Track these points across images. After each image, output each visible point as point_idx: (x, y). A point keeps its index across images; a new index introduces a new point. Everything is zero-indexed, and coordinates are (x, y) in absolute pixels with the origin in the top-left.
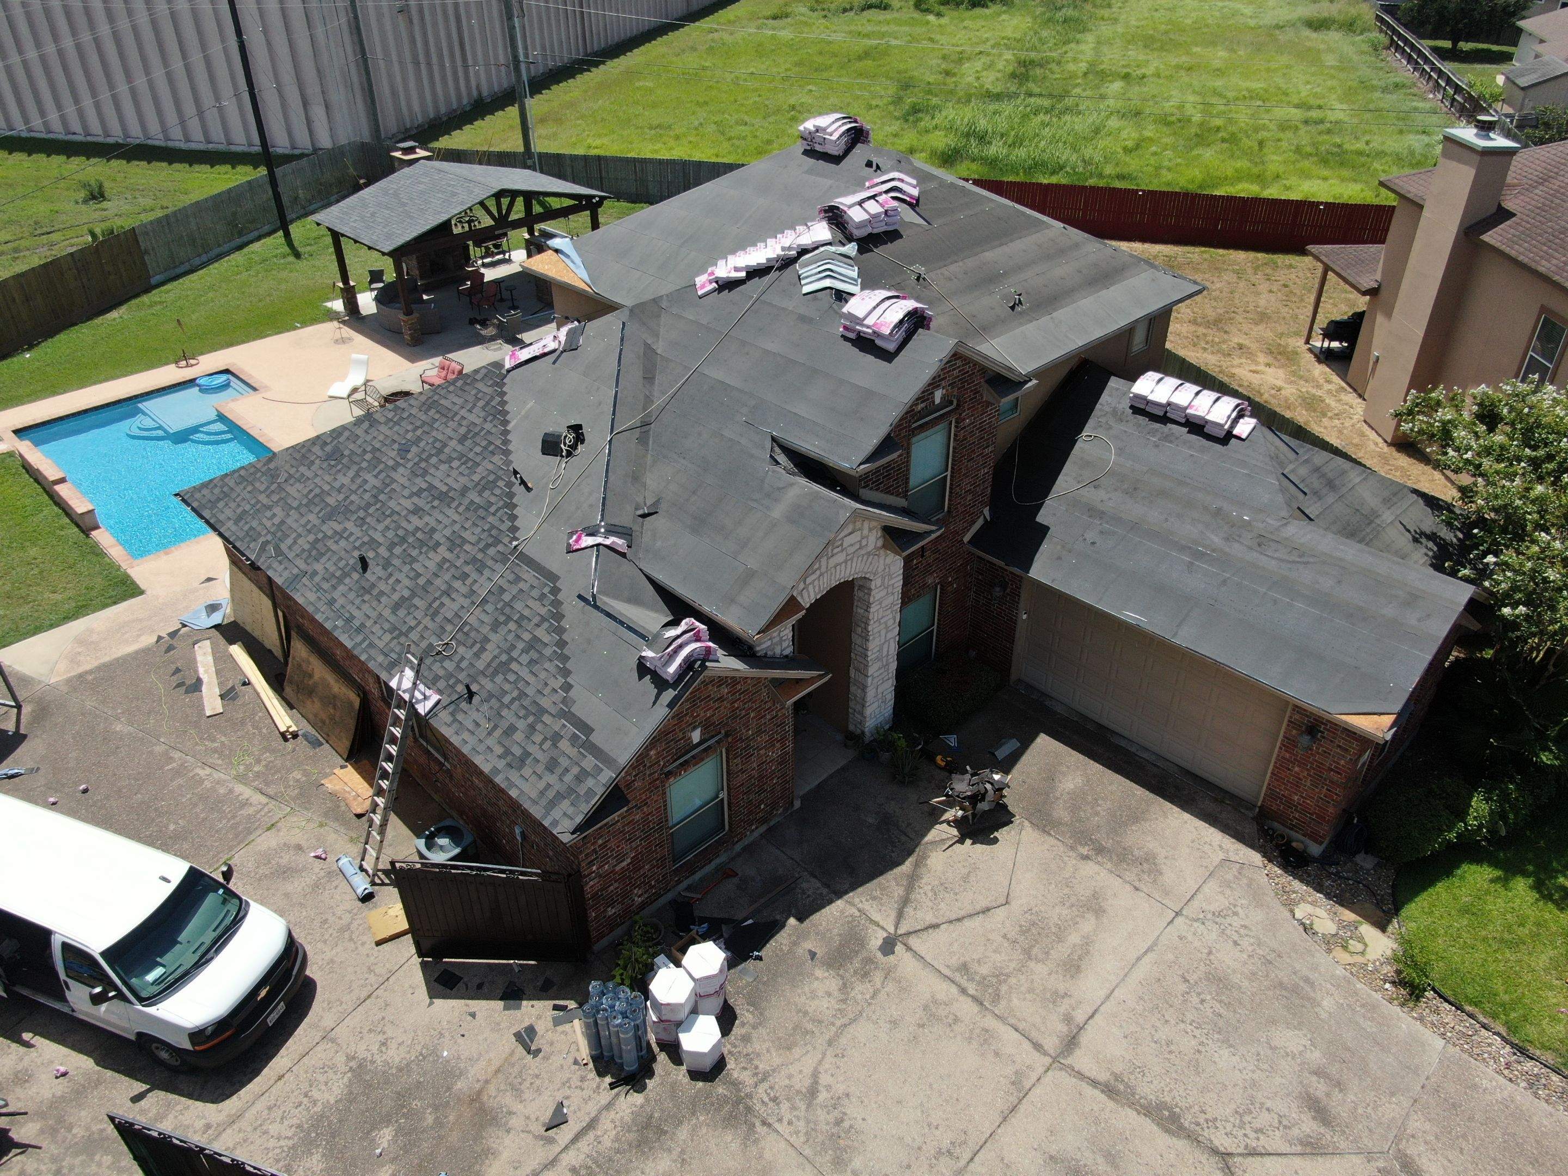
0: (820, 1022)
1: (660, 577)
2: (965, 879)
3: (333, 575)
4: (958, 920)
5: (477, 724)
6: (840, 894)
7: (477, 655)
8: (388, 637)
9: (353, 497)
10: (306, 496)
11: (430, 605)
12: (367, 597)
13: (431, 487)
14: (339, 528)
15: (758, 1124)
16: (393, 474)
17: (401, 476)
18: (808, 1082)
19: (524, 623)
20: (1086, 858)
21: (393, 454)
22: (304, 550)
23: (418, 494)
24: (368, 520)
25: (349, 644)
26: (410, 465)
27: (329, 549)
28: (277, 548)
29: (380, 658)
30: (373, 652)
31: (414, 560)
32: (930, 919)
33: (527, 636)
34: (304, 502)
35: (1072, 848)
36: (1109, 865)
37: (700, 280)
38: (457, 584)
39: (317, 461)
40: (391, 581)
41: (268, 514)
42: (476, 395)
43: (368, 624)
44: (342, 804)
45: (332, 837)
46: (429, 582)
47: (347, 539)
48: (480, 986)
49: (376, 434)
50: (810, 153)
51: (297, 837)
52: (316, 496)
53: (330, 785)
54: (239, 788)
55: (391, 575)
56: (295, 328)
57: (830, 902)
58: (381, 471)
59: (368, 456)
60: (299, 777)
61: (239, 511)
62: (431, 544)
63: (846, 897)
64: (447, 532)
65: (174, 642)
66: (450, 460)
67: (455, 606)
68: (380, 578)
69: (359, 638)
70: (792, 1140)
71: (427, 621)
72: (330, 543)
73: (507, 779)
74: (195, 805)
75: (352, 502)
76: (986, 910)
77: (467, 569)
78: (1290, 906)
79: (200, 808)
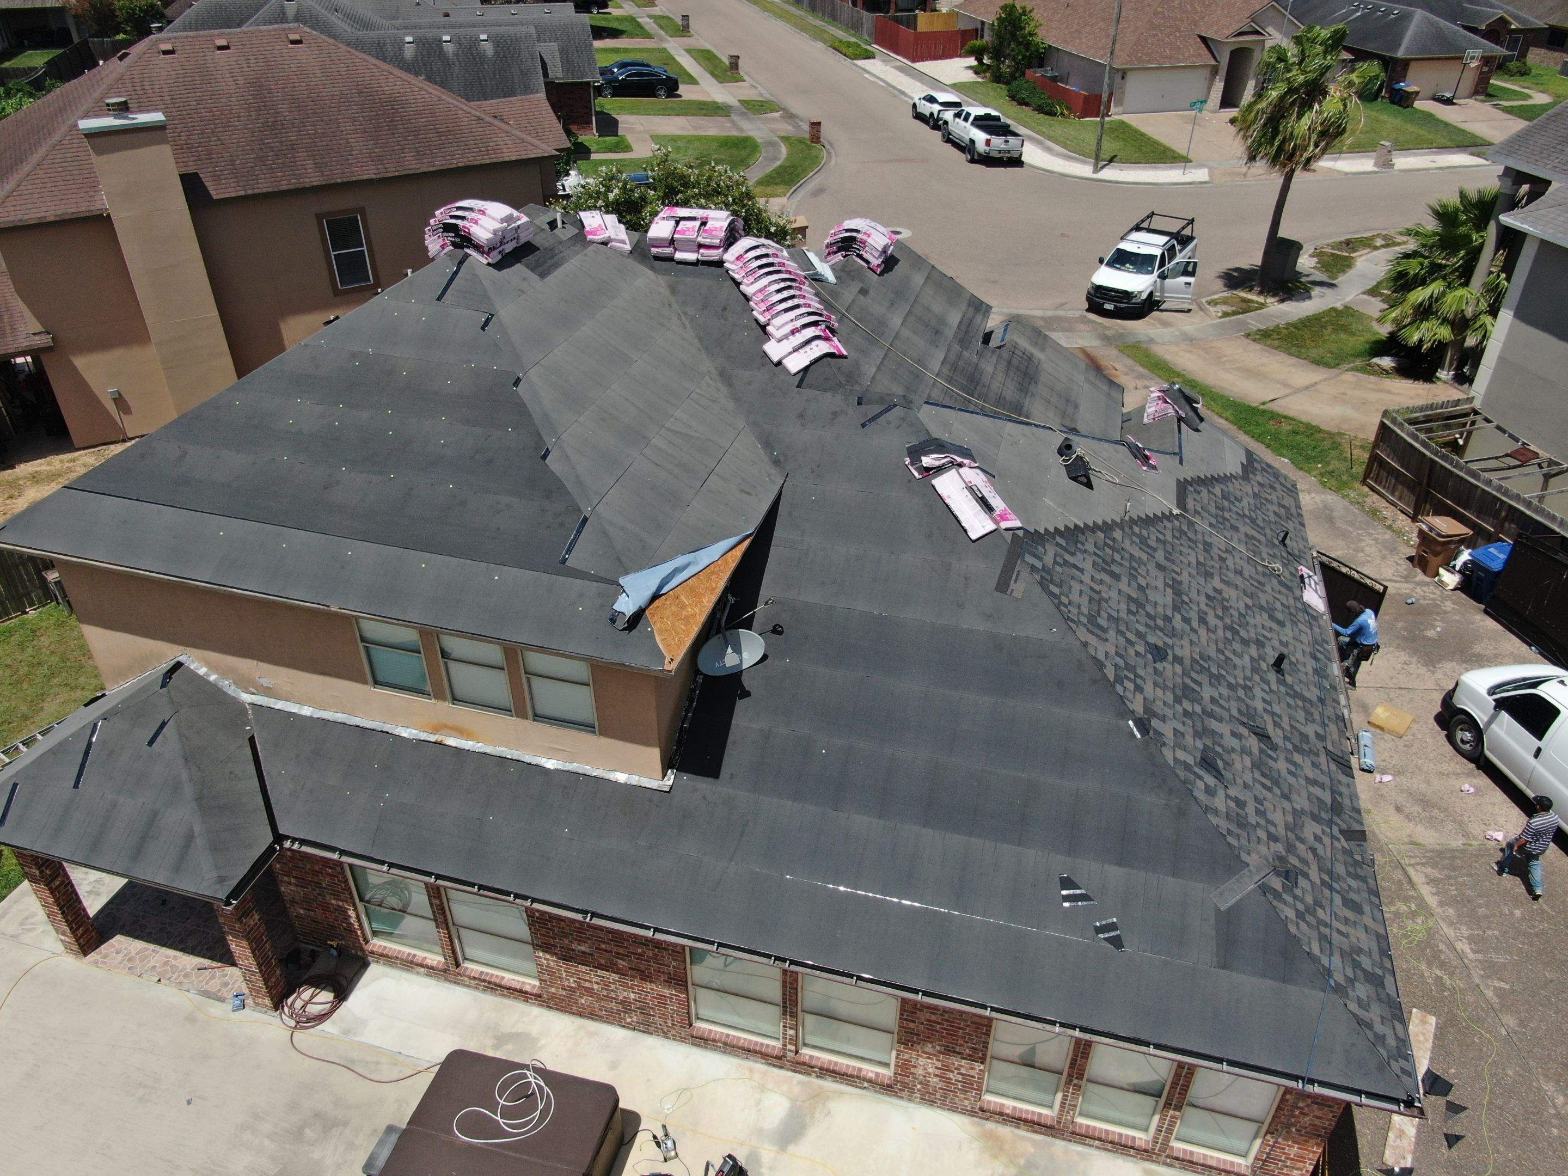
3: (1304, 709)
9: (1234, 712)
14: (1269, 719)
16: (1187, 662)
17: (1183, 651)
19: (1219, 506)
21: (1168, 666)
22: (1314, 765)
23: (1188, 621)
24: (1241, 682)
27: (1292, 727)
28: (1335, 810)
31: (1240, 614)
33: (1226, 503)
34: (1277, 791)
38: (1231, 565)
41: (1320, 849)
42: (1060, 565)
43: (1307, 649)
46: (1246, 594)
47: (1271, 704)
49: (1159, 703)
55: (1265, 637)
58: (1193, 680)
59: (1187, 705)
66: (1140, 588)
72: (1286, 727)
75: (1239, 711)
79: (1482, 911)
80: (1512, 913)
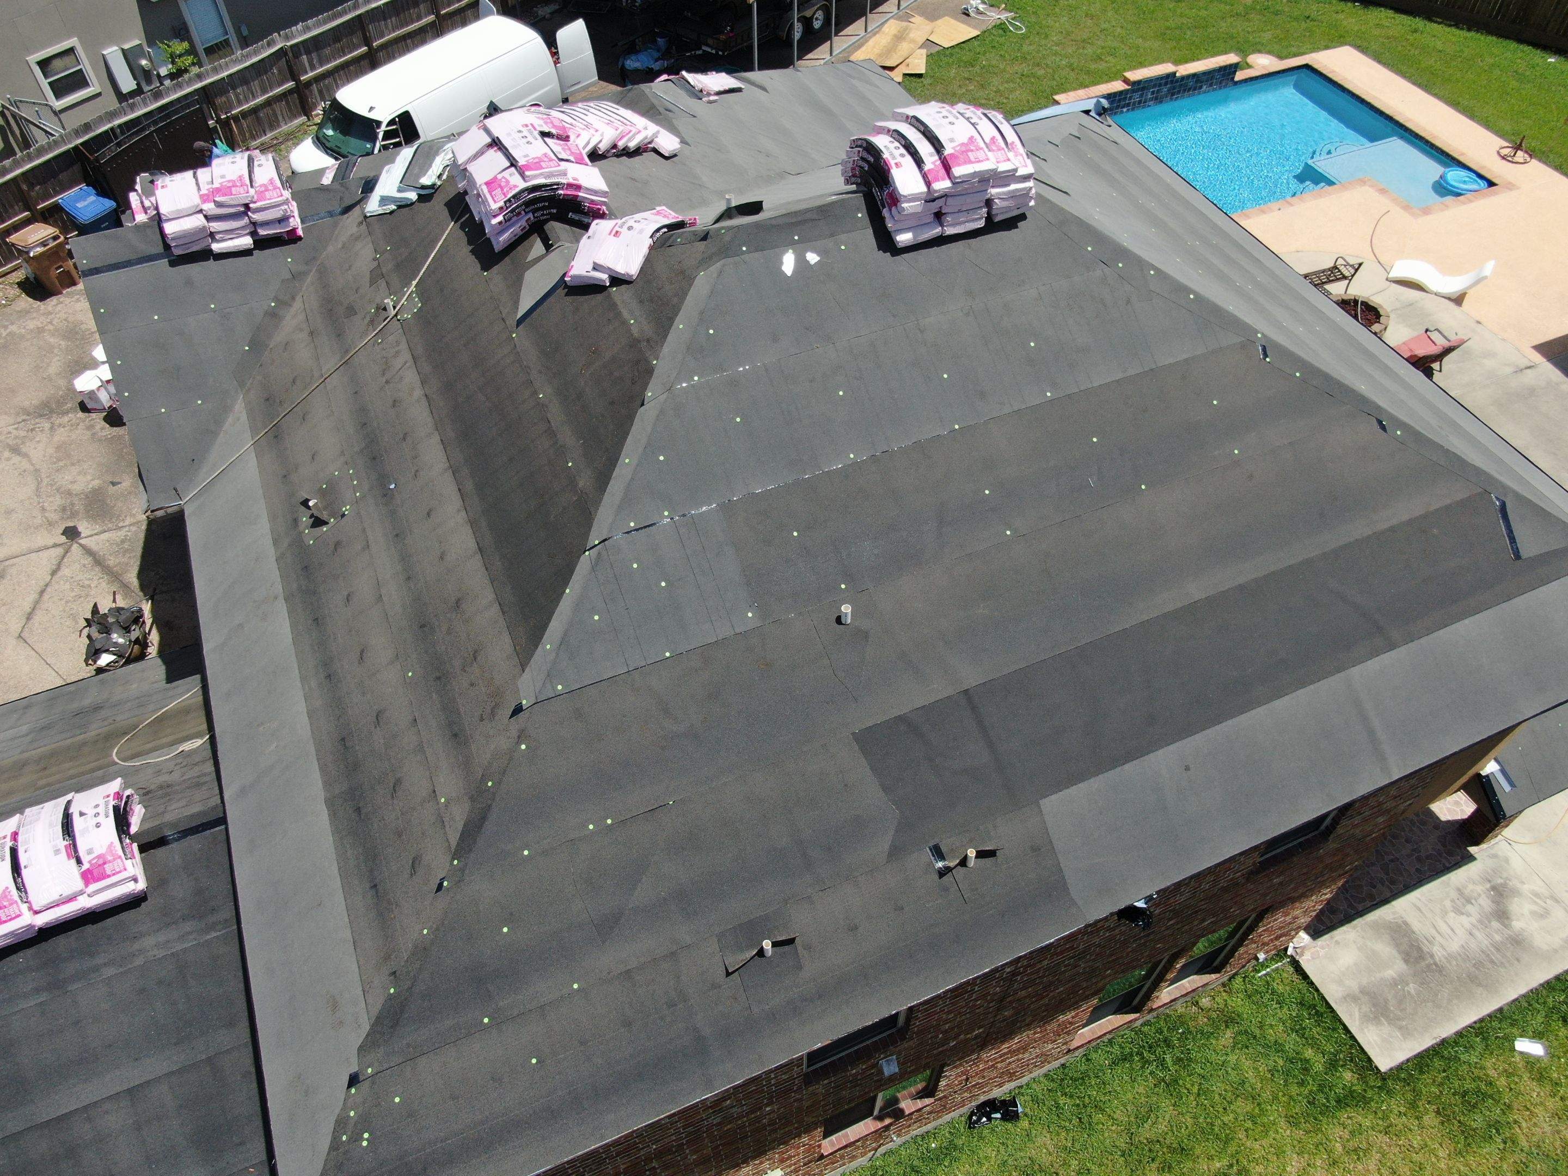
4: (42, 593)
18: (24, 450)
32: (65, 571)
76: (29, 617)
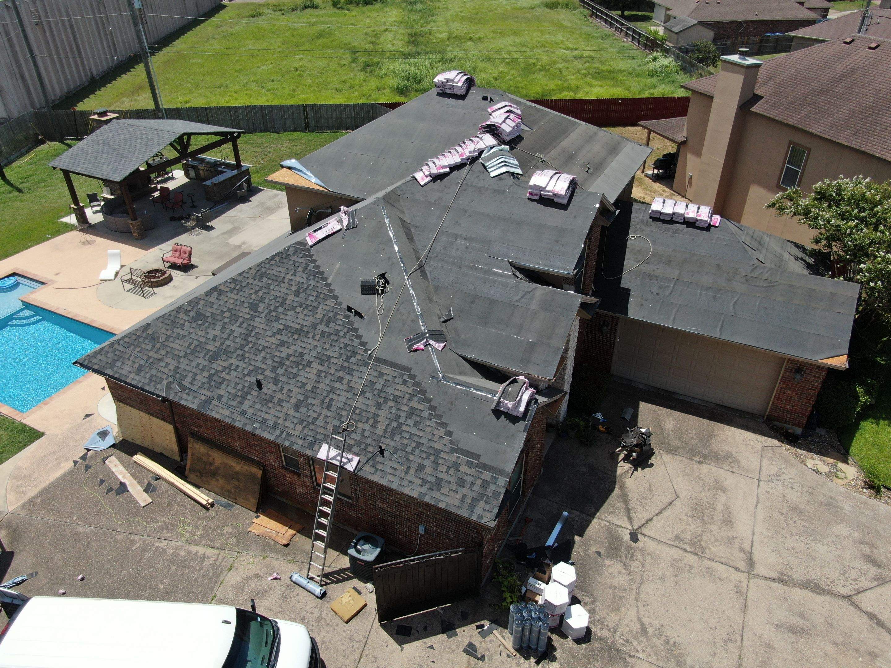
0: (625, 589)
1: (473, 356)
2: (650, 488)
3: (236, 395)
4: (660, 513)
5: (395, 469)
6: (593, 516)
7: (374, 426)
8: (299, 428)
9: (227, 343)
10: (189, 347)
11: (323, 401)
12: (270, 405)
13: (287, 327)
14: (226, 364)
15: (627, 657)
16: (253, 323)
17: (259, 323)
18: (639, 626)
19: (399, 400)
20: (700, 462)
21: (247, 310)
22: (204, 383)
23: (279, 332)
24: (247, 355)
25: (271, 438)
26: (263, 315)
27: (224, 379)
28: (180, 385)
29: (301, 442)
30: (292, 439)
31: (295, 376)
32: (646, 516)
33: (406, 408)
34: (189, 351)
35: (692, 459)
36: (713, 464)
37: (419, 176)
38: (337, 385)
39: (186, 323)
40: (285, 391)
41: (163, 364)
42: (294, 264)
43: (280, 421)
44: (270, 541)
45: (276, 563)
46: (314, 387)
47: (236, 370)
48: (425, 629)
49: (226, 299)
50: (443, 95)
51: (253, 570)
52: (196, 346)
53: (255, 530)
54: (194, 549)
55: (282, 388)
56: (48, 239)
57: (590, 521)
58: (242, 323)
59: (227, 315)
60: (231, 530)
61: (136, 365)
62: (305, 363)
63: (597, 516)
64: (314, 353)
65: (87, 462)
66: (293, 308)
67: (343, 399)
68: (275, 391)
69: (278, 432)
70: (650, 660)
71: (325, 412)
72: (223, 375)
73: (433, 498)
74: (170, 568)
75: (228, 346)
76: (670, 504)
77: (341, 374)
78: (803, 462)
79: (173, 569)
80: (163, 583)
